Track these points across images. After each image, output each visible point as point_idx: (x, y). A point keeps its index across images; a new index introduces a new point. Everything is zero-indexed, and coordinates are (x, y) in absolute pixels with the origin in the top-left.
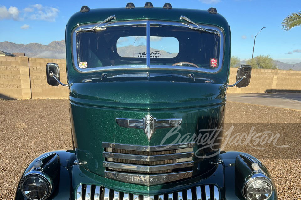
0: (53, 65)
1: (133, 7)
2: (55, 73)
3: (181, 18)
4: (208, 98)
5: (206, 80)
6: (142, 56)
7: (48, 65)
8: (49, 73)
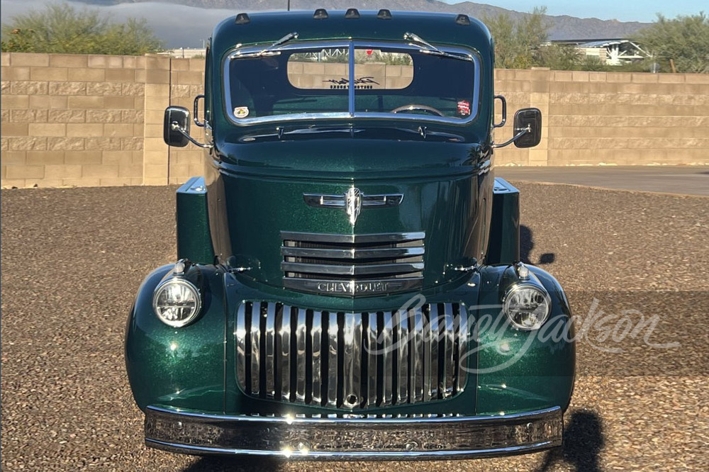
0: (178, 112)
1: (326, 17)
2: (182, 125)
3: (406, 36)
4: (450, 164)
5: (451, 138)
6: (338, 87)
7: (170, 110)
8: (171, 123)
